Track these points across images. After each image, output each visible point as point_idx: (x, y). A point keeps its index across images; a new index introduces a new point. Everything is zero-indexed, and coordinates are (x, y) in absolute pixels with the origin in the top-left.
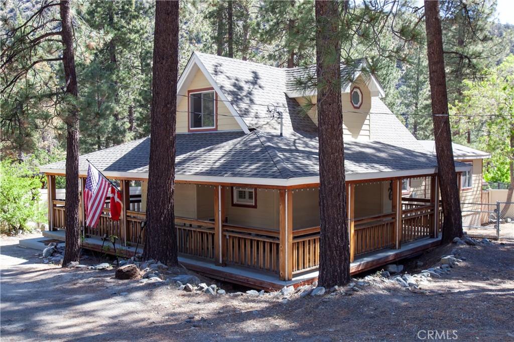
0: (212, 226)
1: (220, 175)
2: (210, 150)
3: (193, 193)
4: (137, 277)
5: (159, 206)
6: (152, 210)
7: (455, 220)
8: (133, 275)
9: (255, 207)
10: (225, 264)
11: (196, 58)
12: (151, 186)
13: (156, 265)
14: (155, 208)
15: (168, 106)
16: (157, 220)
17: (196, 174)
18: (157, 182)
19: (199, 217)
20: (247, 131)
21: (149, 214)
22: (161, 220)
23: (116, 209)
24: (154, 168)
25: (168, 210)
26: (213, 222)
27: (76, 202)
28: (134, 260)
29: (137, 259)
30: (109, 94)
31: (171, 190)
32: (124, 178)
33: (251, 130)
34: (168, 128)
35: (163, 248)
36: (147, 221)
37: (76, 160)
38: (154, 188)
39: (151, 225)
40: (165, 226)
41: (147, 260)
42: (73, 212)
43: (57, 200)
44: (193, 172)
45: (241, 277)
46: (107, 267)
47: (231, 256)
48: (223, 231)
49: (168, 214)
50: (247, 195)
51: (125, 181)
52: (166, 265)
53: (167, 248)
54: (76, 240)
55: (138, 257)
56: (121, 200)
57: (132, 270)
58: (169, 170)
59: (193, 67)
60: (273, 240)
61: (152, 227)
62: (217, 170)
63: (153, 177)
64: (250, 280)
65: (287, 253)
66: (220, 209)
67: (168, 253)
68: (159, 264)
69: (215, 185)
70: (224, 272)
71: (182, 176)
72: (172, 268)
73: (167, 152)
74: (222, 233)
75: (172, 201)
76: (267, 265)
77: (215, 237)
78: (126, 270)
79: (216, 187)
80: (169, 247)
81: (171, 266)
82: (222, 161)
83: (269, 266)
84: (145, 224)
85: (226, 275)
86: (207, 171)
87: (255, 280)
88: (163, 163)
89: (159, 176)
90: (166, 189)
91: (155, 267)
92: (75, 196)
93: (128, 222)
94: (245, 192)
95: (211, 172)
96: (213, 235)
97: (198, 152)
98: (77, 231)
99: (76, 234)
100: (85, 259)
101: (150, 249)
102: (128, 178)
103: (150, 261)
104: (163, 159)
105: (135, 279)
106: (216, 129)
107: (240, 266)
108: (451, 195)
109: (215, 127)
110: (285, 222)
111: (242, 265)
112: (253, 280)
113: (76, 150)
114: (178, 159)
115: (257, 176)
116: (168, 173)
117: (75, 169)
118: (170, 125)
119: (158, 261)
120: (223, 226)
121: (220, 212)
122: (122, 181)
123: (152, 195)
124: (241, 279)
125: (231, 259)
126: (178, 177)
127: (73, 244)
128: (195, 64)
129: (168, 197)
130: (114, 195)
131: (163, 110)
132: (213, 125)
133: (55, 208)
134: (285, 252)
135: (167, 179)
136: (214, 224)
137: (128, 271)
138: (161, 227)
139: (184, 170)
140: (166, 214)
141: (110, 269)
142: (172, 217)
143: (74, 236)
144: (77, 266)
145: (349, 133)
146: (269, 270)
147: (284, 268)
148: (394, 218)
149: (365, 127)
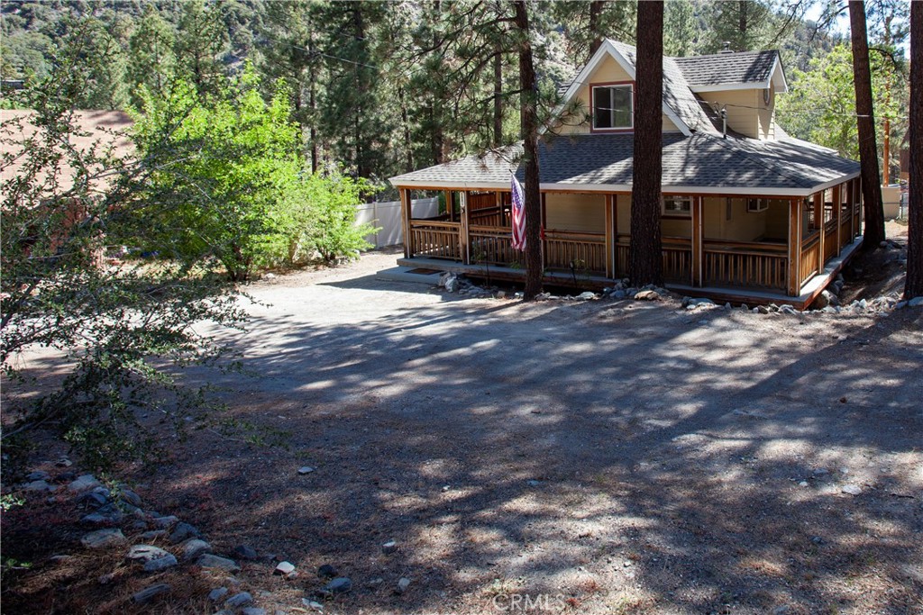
16: (649, 239)
20: (688, 133)
21: (639, 232)
33: (692, 131)
39: (643, 245)
40: (658, 246)
47: (715, 275)
48: (703, 247)
50: (678, 206)
66: (700, 223)
77: (693, 255)
96: (688, 252)
109: (632, 127)
110: (797, 234)
121: (700, 227)
132: (630, 126)
134: (797, 266)
136: (689, 240)
141: (596, 298)
146: (769, 287)
147: (794, 284)
148: (837, 225)
149: (771, 126)
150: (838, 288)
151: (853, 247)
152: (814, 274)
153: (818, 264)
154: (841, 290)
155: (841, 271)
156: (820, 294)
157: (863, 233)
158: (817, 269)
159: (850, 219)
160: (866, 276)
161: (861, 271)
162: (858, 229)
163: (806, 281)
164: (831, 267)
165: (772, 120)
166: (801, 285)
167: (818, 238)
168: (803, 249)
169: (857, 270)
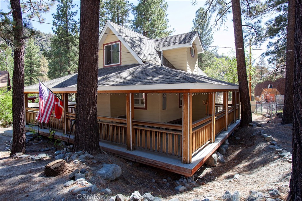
0: (124, 122)
1: (132, 84)
2: (120, 73)
3: (108, 100)
4: (65, 173)
5: (85, 108)
6: (80, 112)
7: (249, 113)
8: (61, 171)
9: (146, 108)
10: (134, 149)
11: (108, 24)
12: (79, 93)
13: (83, 156)
14: (83, 110)
15: (93, 31)
16: (84, 119)
17: (113, 85)
18: (83, 89)
19: (112, 116)
20: (141, 63)
21: (78, 114)
22: (87, 119)
23: (58, 111)
24: (81, 78)
25: (93, 111)
26: (125, 119)
27: (21, 107)
28: (66, 150)
29: (68, 150)
30: (65, 62)
31: (95, 96)
32: (65, 92)
33: (144, 62)
34: (93, 48)
35: (89, 140)
36: (76, 120)
37: (20, 74)
38: (82, 94)
39: (80, 123)
40: (91, 124)
41: (77, 151)
42: (19, 114)
43: (28, 107)
44: (110, 84)
45: (150, 160)
46: (44, 158)
47: (139, 143)
48: (133, 125)
49: (93, 114)
50: (140, 102)
51: (65, 94)
52: (92, 154)
53: (93, 141)
54: (21, 135)
55: (70, 148)
56: (62, 106)
57: (60, 166)
58: (93, 80)
59: (107, 30)
60: (176, 132)
61: (80, 125)
62: (128, 82)
63: (81, 85)
64: (157, 163)
65: (189, 143)
66: (131, 110)
67: (93, 144)
68: (87, 154)
69: (127, 93)
70: (135, 156)
71: (103, 87)
72: (97, 156)
73: (92, 66)
74: (132, 127)
75: (96, 104)
76: (170, 150)
77: (127, 130)
78: (54, 166)
79: (127, 94)
80: (94, 139)
81: (96, 154)
82: (130, 77)
83: (171, 151)
84: (75, 122)
85: (137, 158)
86: (121, 83)
87: (162, 163)
88: (88, 74)
89: (85, 85)
90: (91, 95)
91: (83, 158)
92: (20, 102)
93: (67, 120)
94: (138, 100)
95: (124, 83)
96: (125, 128)
97: (111, 74)
98: (22, 129)
99: (21, 130)
100: (39, 144)
101: (78, 142)
102: (66, 92)
103: (79, 152)
104: (89, 71)
105: (63, 175)
106: (121, 64)
107: (146, 150)
108: (247, 100)
109: (120, 63)
110: (188, 119)
111: (148, 150)
112: (160, 163)
113: (21, 67)
114: (99, 79)
115: (164, 83)
116: (92, 82)
117: (20, 81)
118: (94, 46)
119: (85, 152)
120: (133, 122)
121: (131, 112)
122: (63, 94)
123: (80, 99)
124: (150, 161)
125: (139, 145)
126: (100, 88)
127: (18, 139)
128: (108, 27)
129: (93, 100)
130: (58, 103)
131: (88, 34)
132: (119, 63)
133: (27, 112)
134: (188, 142)
135: (92, 87)
136: (126, 120)
137: (56, 168)
138: (87, 124)
139: (103, 84)
140: (91, 114)
141: (46, 159)
142: (96, 116)
143: (20, 132)
144: (20, 156)
145: (190, 69)
146: (171, 154)
147: (186, 154)
148: (225, 113)
149: (196, 67)
150: (224, 150)
151: (235, 125)
152: (207, 143)
153: (211, 136)
154: (227, 150)
155: (228, 138)
156: (211, 157)
157: (240, 118)
158: (211, 139)
159: (234, 111)
160: (241, 142)
161: (239, 138)
162: (238, 116)
163: (200, 149)
164: (221, 136)
165: (196, 65)
166: (193, 155)
167: (211, 121)
168: (193, 129)
169: (237, 138)
